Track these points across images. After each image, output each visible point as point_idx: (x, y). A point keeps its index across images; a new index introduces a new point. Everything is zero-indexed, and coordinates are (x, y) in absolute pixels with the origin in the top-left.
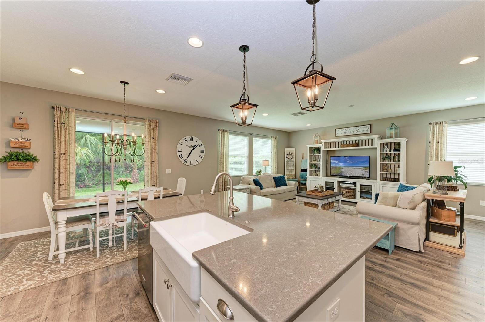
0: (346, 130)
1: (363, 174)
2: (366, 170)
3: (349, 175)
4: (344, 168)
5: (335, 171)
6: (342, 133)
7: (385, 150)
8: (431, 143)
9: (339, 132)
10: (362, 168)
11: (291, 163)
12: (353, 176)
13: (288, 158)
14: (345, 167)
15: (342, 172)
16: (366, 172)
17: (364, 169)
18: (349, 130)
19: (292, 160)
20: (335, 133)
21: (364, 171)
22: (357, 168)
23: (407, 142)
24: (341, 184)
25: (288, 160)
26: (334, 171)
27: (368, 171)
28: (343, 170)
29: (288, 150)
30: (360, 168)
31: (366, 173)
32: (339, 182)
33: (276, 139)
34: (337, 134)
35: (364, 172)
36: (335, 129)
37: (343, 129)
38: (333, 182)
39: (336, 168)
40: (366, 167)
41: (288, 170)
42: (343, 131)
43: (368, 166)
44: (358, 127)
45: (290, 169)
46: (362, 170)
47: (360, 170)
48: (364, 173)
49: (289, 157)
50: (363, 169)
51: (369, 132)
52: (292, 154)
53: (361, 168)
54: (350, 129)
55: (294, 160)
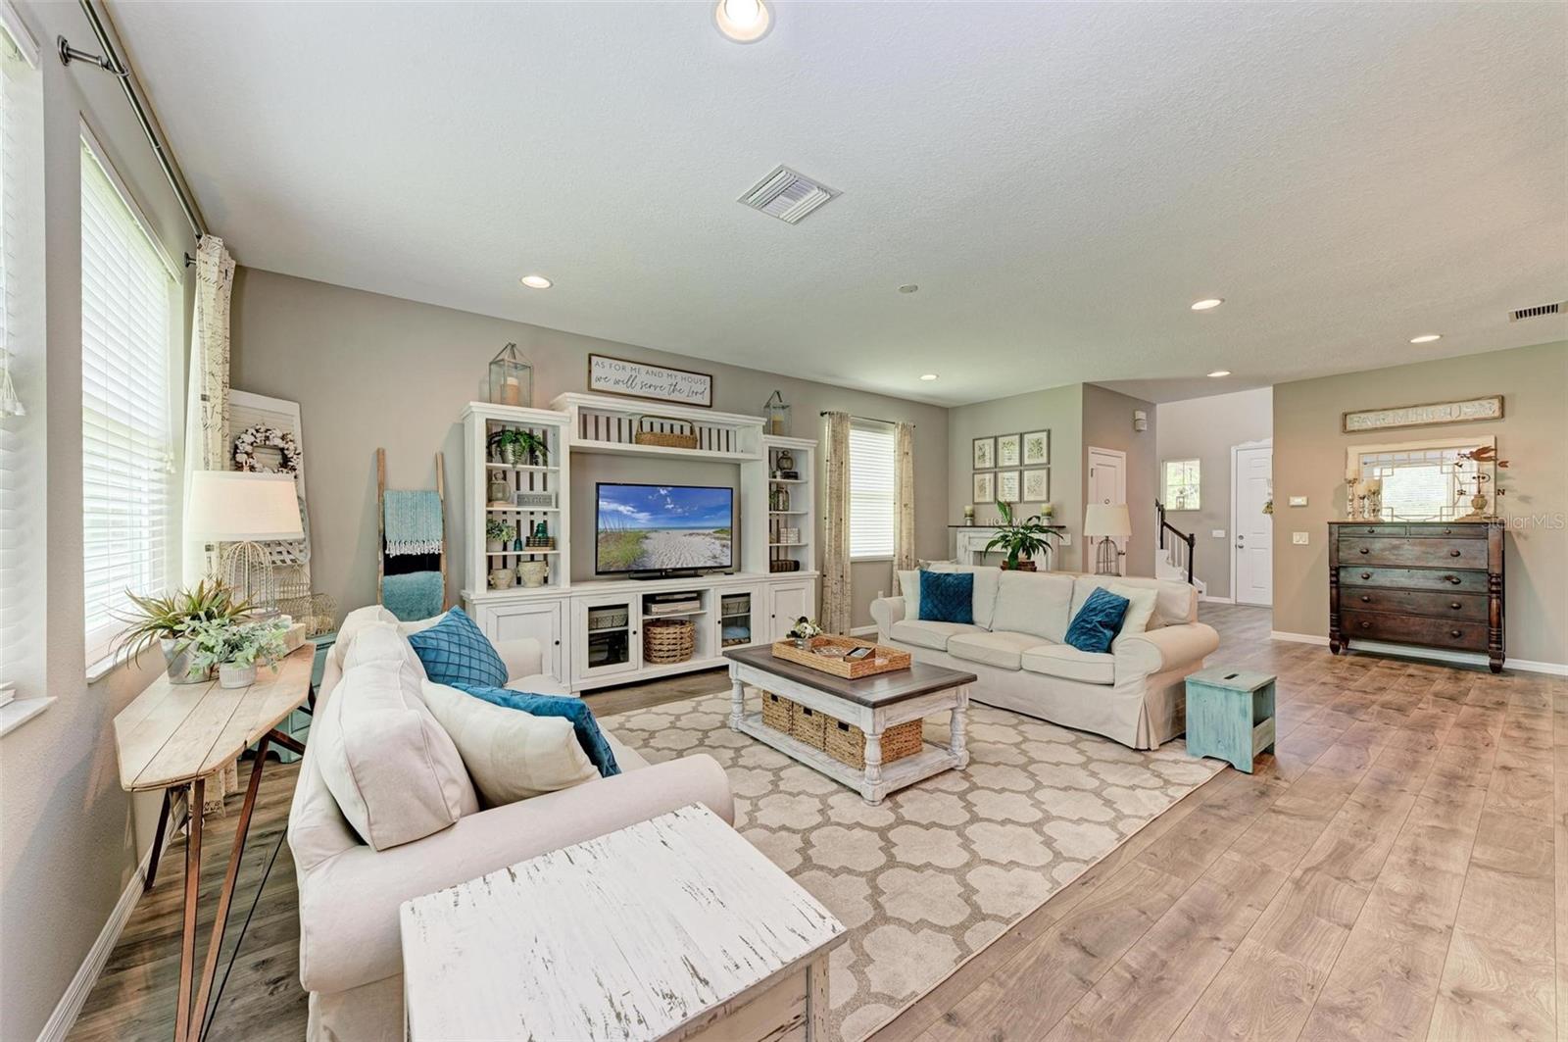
0: (634, 374)
1: (715, 557)
2: (725, 539)
3: (673, 566)
4: (653, 535)
5: (615, 554)
6: (617, 382)
8: (831, 464)
9: (605, 374)
10: (711, 531)
12: (685, 566)
14: (656, 530)
15: (644, 553)
16: (724, 546)
17: (718, 535)
18: (644, 375)
20: (590, 371)
21: (717, 542)
22: (698, 534)
24: (655, 608)
26: (613, 554)
27: (729, 542)
28: (647, 545)
29: (244, 408)
30: (707, 532)
31: (725, 549)
32: (649, 600)
34: (599, 379)
35: (716, 547)
36: (591, 356)
37: (619, 363)
38: (624, 606)
39: (618, 536)
40: (722, 531)
42: (624, 376)
43: (730, 525)
44: (675, 372)
46: (713, 540)
47: (708, 539)
48: (718, 552)
50: (715, 538)
51: (709, 404)
52: (288, 445)
53: (709, 534)
54: (647, 373)
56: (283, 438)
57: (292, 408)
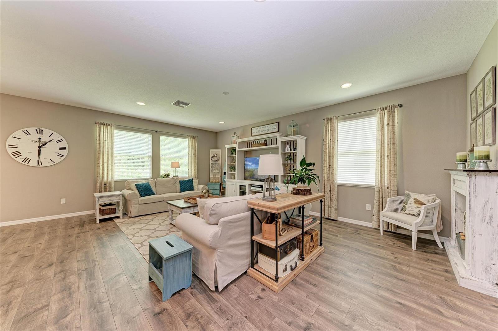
0: (260, 129)
5: (248, 174)
6: (256, 133)
7: (286, 149)
8: (325, 141)
9: (255, 131)
11: (217, 165)
13: (213, 160)
18: (262, 128)
19: (218, 162)
20: (251, 132)
23: (306, 140)
24: (252, 188)
25: (213, 162)
29: (213, 152)
32: (252, 185)
33: (194, 138)
34: (253, 133)
36: (251, 129)
37: (257, 128)
38: (245, 186)
39: (249, 170)
41: (213, 173)
42: (257, 130)
44: (269, 125)
45: (215, 172)
49: (215, 158)
51: (277, 131)
52: (217, 156)
55: (220, 162)
56: (216, 155)
57: (220, 150)
